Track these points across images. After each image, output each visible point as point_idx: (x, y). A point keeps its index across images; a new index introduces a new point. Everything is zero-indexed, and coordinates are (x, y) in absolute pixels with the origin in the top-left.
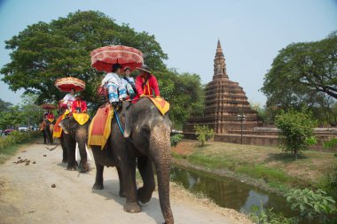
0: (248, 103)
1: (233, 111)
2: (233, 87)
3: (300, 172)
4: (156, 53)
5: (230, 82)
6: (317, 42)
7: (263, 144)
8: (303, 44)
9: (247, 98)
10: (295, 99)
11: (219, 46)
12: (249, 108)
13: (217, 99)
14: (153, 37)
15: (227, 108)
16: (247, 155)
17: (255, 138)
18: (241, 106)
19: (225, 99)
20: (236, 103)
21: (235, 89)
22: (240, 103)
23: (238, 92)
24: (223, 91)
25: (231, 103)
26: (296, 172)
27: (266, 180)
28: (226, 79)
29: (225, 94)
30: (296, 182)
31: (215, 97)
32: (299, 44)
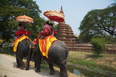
0: (73, 34)
1: (67, 37)
2: (67, 27)
3: (102, 63)
4: (36, 10)
5: (66, 25)
6: (103, 10)
7: (82, 51)
8: (97, 10)
9: (73, 32)
10: (91, 32)
11: (62, 9)
12: (74, 36)
13: (61, 32)
14: (35, 2)
15: (65, 36)
16: (78, 56)
17: (78, 48)
18: (70, 35)
19: (64, 32)
20: (69, 34)
21: (68, 28)
22: (70, 33)
23: (69, 29)
24: (63, 28)
25: (66, 33)
26: (100, 62)
27: (88, 66)
28: (64, 23)
29: (64, 29)
30: (100, 67)
31: (60, 31)
32: (96, 10)
